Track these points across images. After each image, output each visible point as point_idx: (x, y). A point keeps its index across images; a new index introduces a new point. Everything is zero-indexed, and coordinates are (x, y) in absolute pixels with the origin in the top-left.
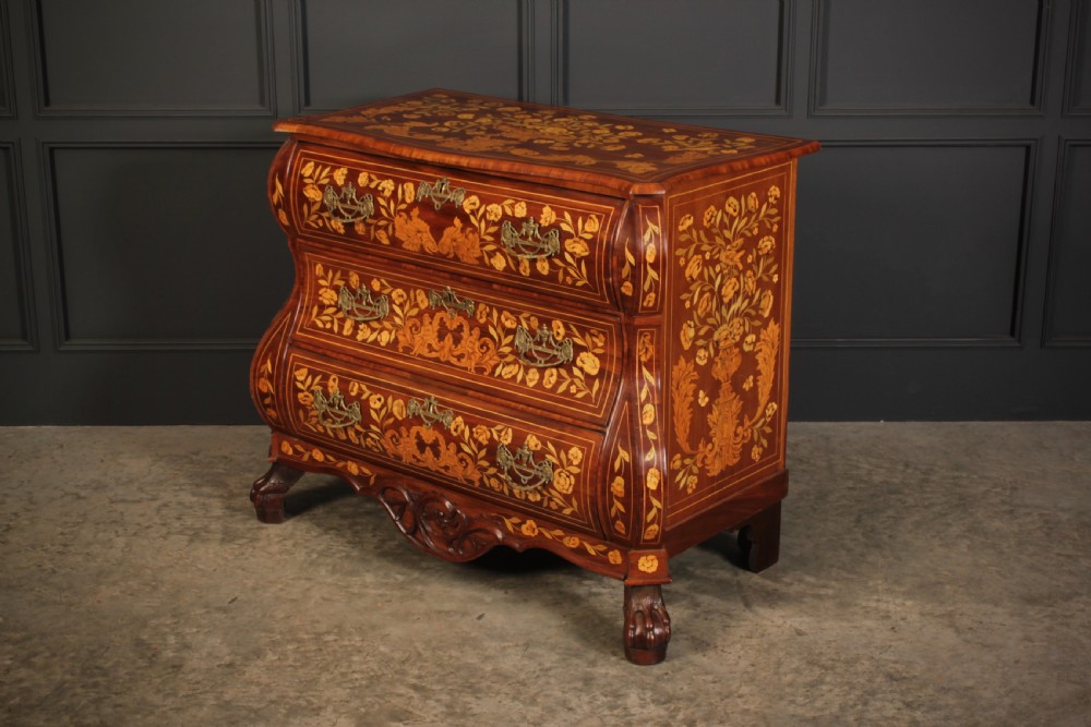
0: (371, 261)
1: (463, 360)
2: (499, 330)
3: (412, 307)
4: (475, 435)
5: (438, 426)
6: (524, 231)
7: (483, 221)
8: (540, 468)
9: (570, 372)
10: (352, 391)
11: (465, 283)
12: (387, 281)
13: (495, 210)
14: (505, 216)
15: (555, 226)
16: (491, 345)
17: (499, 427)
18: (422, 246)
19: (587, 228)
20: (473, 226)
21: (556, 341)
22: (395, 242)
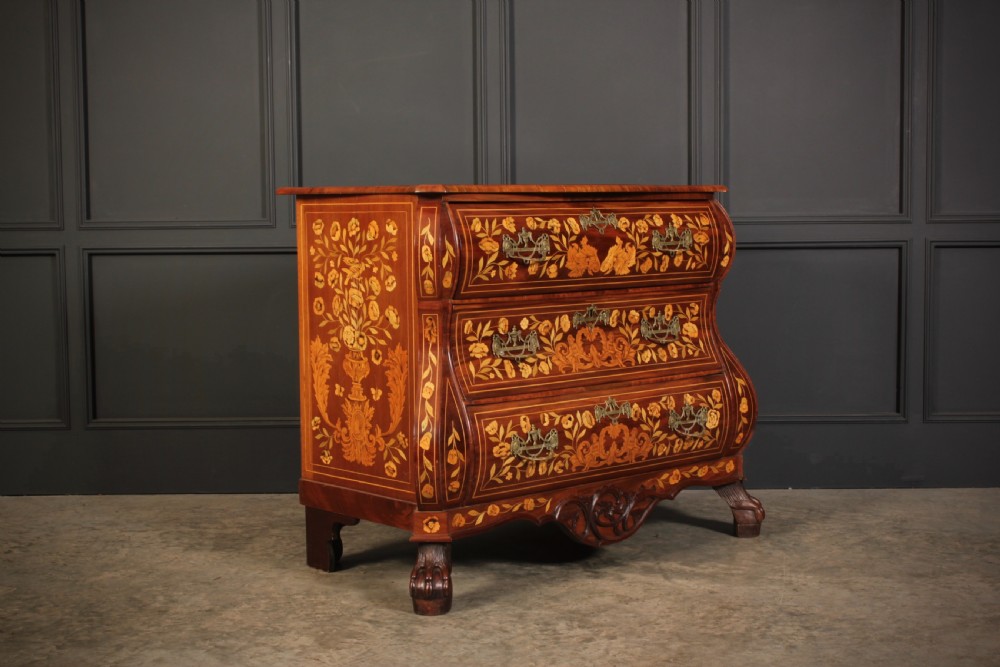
1: (612, 361)
2: (628, 328)
3: (557, 334)
4: (650, 413)
5: (623, 419)
6: (667, 235)
7: (637, 235)
8: (699, 416)
9: (684, 342)
10: (544, 422)
11: (609, 295)
12: (536, 316)
13: (642, 226)
14: (650, 228)
15: (684, 226)
16: (624, 342)
17: (664, 399)
18: (586, 270)
19: (702, 222)
20: (630, 240)
21: (668, 322)
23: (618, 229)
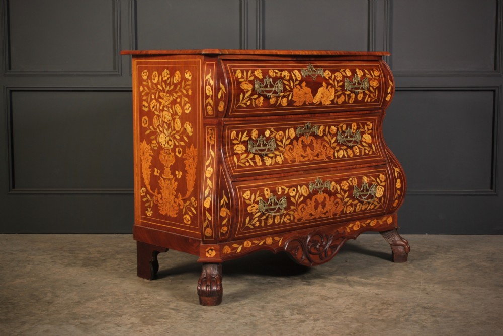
0: (270, 119)
1: (319, 156)
2: (329, 136)
3: (287, 139)
4: (342, 188)
5: (326, 191)
7: (335, 81)
8: (371, 190)
9: (363, 145)
10: (279, 192)
12: (274, 129)
13: (339, 75)
14: (343, 77)
16: (327, 145)
17: (351, 179)
18: (305, 102)
20: (331, 84)
21: (353, 134)
22: (291, 103)
23: (324, 78)
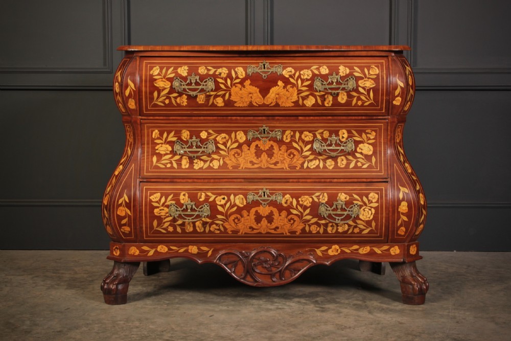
0: (204, 120)
2: (301, 143)
3: (233, 143)
4: (301, 202)
5: (273, 204)
6: (330, 80)
7: (299, 80)
8: (351, 210)
9: (355, 157)
10: (200, 198)
11: (278, 120)
12: (213, 131)
13: (307, 74)
14: (314, 75)
15: (351, 75)
16: (296, 153)
17: (317, 194)
18: (251, 102)
19: (371, 72)
20: (292, 84)
21: (342, 142)
22: (229, 103)
23: (282, 76)
